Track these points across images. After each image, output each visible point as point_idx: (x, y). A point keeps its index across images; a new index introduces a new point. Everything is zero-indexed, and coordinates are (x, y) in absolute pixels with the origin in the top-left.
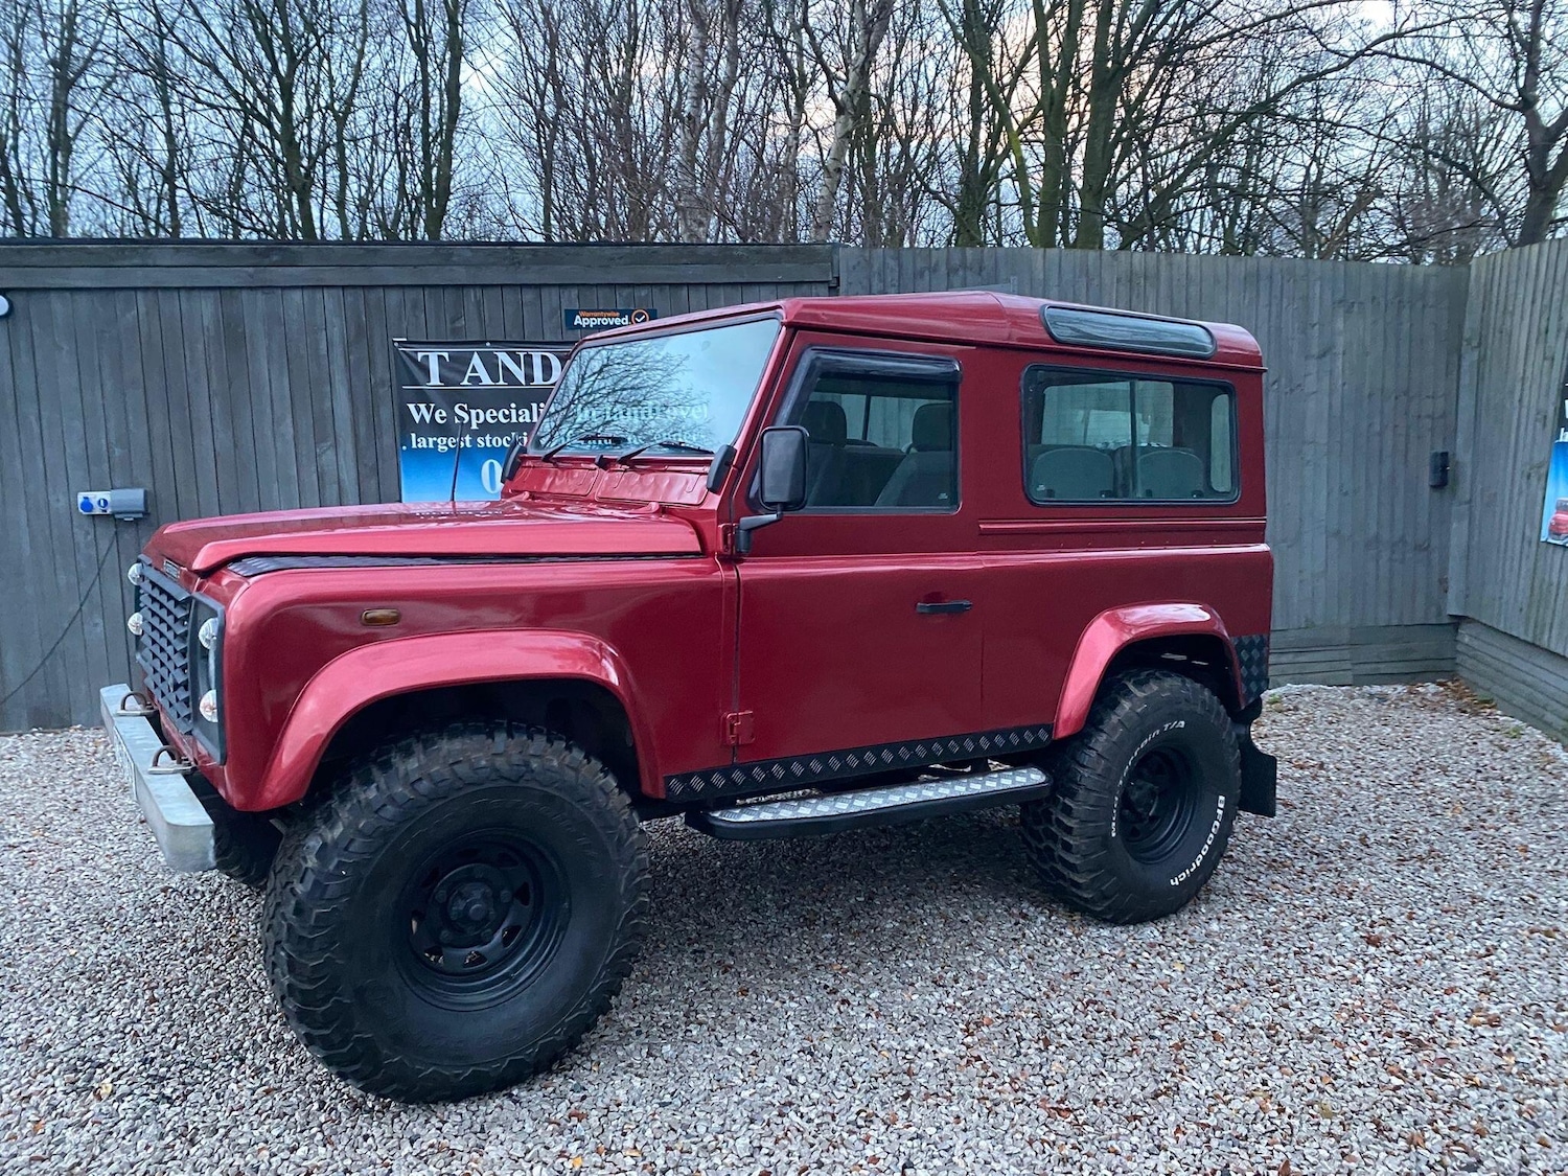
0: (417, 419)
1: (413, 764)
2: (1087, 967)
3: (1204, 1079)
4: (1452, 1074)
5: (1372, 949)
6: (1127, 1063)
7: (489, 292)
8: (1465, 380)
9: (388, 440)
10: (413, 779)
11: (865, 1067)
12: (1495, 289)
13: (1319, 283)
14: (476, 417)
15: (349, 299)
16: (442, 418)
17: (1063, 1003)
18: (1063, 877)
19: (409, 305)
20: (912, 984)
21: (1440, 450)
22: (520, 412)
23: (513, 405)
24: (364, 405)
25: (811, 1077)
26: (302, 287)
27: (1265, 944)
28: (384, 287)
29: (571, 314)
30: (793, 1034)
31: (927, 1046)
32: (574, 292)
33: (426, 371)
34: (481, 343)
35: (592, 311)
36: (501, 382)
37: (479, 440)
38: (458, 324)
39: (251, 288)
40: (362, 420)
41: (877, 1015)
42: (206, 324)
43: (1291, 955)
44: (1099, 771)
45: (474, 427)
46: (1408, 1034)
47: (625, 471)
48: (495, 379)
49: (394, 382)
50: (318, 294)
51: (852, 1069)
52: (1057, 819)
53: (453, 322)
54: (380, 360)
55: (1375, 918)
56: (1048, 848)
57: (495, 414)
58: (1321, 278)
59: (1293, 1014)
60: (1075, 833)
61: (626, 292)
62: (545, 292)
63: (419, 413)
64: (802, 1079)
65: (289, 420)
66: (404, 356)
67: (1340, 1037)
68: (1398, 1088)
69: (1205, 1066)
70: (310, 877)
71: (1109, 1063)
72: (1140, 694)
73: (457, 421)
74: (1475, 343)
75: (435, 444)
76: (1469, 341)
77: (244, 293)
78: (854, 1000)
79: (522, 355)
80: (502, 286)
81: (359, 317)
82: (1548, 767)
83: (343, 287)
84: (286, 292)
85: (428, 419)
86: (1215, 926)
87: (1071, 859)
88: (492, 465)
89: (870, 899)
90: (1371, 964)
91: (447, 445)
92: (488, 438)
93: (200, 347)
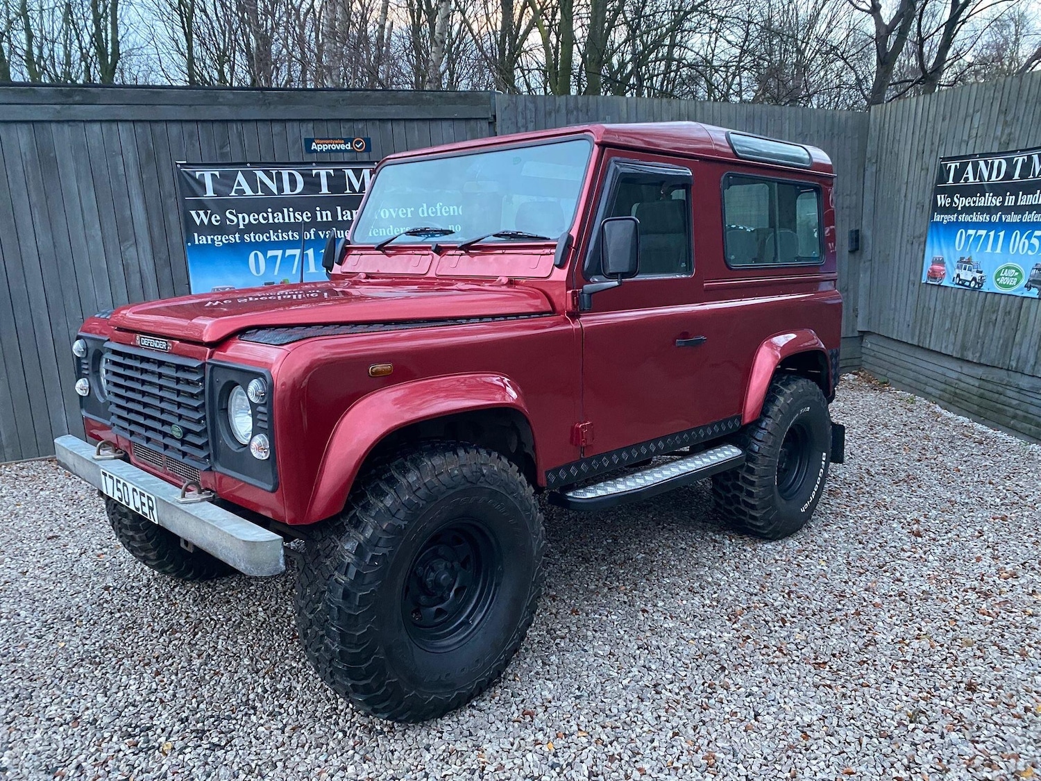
0: (198, 222)
1: (412, 477)
2: (773, 570)
3: (885, 631)
4: (1013, 610)
5: (919, 540)
6: (837, 628)
7: (247, 126)
8: (868, 184)
9: (176, 238)
10: (414, 489)
11: (685, 653)
12: (887, 125)
13: (788, 121)
14: (243, 220)
15: (139, 130)
16: (217, 221)
17: (774, 595)
18: (744, 513)
19: (186, 138)
20: (678, 594)
21: (853, 228)
22: (275, 215)
23: (270, 210)
24: (157, 213)
25: (657, 664)
26: (101, 121)
27: (860, 543)
28: (166, 121)
29: (309, 142)
30: (626, 637)
31: (713, 634)
32: (311, 125)
33: (203, 186)
34: (244, 164)
35: (324, 139)
36: (260, 193)
37: (245, 236)
38: (225, 150)
39: (58, 122)
40: (155, 223)
41: (671, 617)
42: (23, 151)
43: (878, 548)
44: (770, 444)
45: (241, 227)
46: (975, 589)
47: (462, 255)
48: (255, 191)
49: (179, 193)
50: (114, 126)
51: (678, 655)
52: (743, 477)
53: (222, 147)
54: (167, 176)
55: (909, 520)
56: (735, 496)
57: (256, 217)
58: (789, 118)
59: (906, 584)
60: (756, 484)
61: (348, 125)
62: (289, 125)
63: (199, 217)
64: (653, 667)
65: (97, 226)
66: (185, 174)
67: (941, 596)
68: (991, 623)
69: (880, 624)
70: (353, 570)
71: (826, 629)
72: (788, 392)
73: (228, 223)
74: (874, 161)
75: (213, 240)
76: (870, 160)
77: (53, 126)
78: (649, 608)
79: (274, 172)
80: (257, 121)
81: (148, 146)
82: (939, 419)
83: (133, 121)
84: (88, 126)
85: (206, 221)
86: (826, 536)
87: (752, 501)
88: (256, 254)
89: (615, 540)
90: (924, 549)
91: (221, 241)
92: (252, 235)
93: (20, 168)
